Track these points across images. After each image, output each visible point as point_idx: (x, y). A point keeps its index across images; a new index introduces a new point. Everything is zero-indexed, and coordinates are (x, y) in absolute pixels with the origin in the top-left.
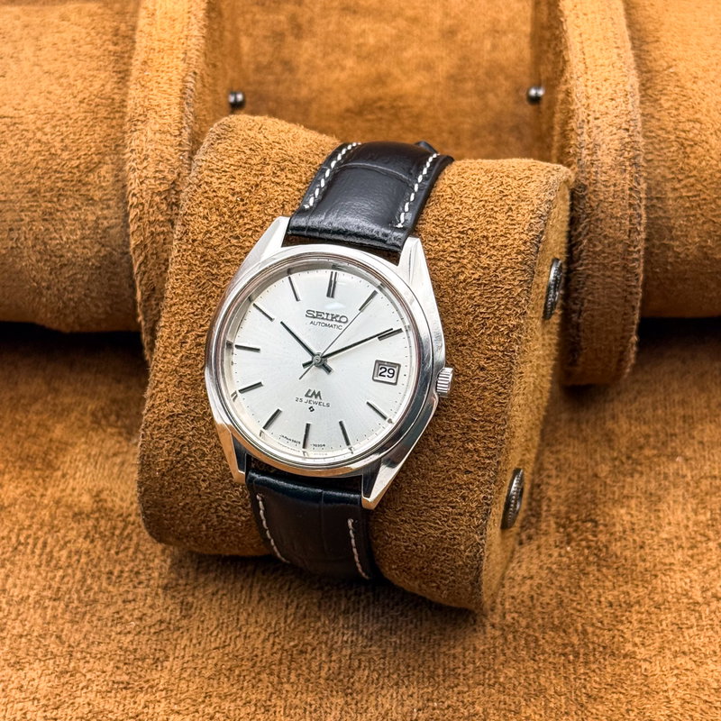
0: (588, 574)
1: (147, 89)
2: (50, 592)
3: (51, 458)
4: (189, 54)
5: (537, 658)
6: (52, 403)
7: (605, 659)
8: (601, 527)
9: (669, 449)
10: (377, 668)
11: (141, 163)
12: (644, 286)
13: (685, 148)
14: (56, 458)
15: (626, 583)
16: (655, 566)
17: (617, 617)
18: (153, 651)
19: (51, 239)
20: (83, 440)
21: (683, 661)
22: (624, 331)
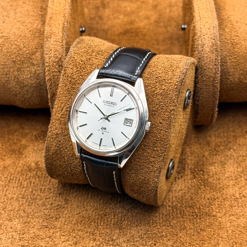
0: (201, 189)
1: (51, 27)
2: (21, 195)
3: (21, 151)
4: (65, 15)
5: (184, 217)
6: (22, 132)
7: (206, 217)
8: (205, 173)
9: (229, 147)
10: (130, 220)
11: (49, 52)
12: (220, 91)
13: (233, 45)
14: (23, 151)
15: (214, 191)
16: (223, 186)
17: (210, 203)
18: (55, 215)
19: (20, 77)
20: (32, 144)
21: (232, 218)
22: (213, 107)
